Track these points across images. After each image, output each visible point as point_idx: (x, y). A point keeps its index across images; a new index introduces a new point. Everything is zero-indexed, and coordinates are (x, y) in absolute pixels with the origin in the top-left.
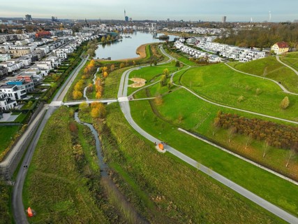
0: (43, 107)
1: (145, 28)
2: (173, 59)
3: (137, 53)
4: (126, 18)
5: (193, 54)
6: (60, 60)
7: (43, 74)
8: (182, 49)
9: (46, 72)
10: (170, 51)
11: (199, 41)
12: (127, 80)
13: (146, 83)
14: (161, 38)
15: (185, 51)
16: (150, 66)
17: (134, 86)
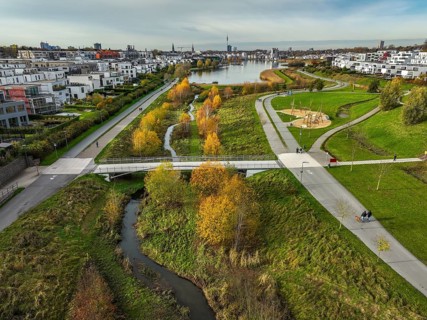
0: (18, 174)
1: (259, 56)
2: (346, 84)
3: (261, 78)
4: (229, 47)
5: (393, 72)
6: (122, 78)
7: (76, 96)
8: (358, 68)
9: (83, 91)
10: (331, 73)
11: (388, 55)
12: (273, 113)
13: (331, 119)
14: (291, 65)
15: (366, 70)
16: (308, 91)
17: (305, 126)
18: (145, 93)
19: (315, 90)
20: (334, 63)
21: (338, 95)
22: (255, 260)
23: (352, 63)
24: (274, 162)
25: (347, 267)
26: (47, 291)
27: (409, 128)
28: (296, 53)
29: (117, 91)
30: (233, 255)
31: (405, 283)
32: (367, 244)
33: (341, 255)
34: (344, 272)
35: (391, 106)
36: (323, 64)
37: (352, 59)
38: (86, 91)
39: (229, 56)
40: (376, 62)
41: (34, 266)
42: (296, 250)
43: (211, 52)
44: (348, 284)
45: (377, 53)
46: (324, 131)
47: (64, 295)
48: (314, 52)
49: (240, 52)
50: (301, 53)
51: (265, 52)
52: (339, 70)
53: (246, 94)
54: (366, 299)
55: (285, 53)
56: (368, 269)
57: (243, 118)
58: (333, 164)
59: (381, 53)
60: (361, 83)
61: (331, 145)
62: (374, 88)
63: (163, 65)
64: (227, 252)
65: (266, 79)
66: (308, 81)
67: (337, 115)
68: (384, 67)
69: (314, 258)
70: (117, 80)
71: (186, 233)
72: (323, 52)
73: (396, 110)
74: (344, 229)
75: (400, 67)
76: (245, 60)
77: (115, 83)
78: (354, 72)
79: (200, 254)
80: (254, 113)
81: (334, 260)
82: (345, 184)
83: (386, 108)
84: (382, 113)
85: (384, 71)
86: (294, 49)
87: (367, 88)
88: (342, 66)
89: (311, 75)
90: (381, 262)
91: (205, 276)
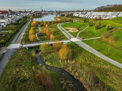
1: (52, 13)
2: (78, 20)
3: (55, 19)
4: (42, 10)
5: (89, 17)
6: (14, 20)
7: (3, 26)
8: (80, 16)
9: (5, 25)
10: (73, 18)
11: (86, 13)
12: (63, 29)
13: (78, 29)
14: (61, 15)
15: (82, 17)
16: (69, 22)
17: (72, 32)
18: (23, 25)
19: (71, 22)
20: (74, 15)
21: (77, 23)
22: (74, 62)
23: (78, 15)
24: (69, 40)
25: (94, 60)
26: (29, 75)
27: (97, 30)
28: (62, 12)
29: (15, 24)
30: (69, 61)
31: (105, 61)
32: (96, 55)
33: (92, 58)
34: (94, 61)
35: (91, 26)
36: (71, 15)
37: (78, 14)
38: (6, 25)
39: (43, 13)
40: (84, 14)
41: (22, 71)
42: (82, 58)
43: (37, 12)
44: (95, 63)
45: (84, 12)
46: (77, 32)
47: (33, 75)
48: (67, 12)
49: (46, 12)
50: (63, 12)
51: (53, 12)
52: (75, 17)
53: (53, 24)
54: (99, 65)
55: (59, 12)
56: (98, 60)
57: (56, 30)
58: (83, 40)
59: (85, 12)
60: (82, 20)
61: (80, 36)
62: (85, 21)
63: (24, 16)
64: (67, 61)
65: (56, 20)
66: (68, 20)
67: (79, 28)
68: (86, 16)
69: (86, 59)
70: (13, 21)
71: (55, 59)
72: (69, 12)
73: (92, 27)
74: (91, 53)
75: (90, 16)
76: (48, 14)
77: (13, 22)
78: (79, 17)
79: (61, 62)
80: (58, 29)
81: (91, 59)
82: (87, 44)
83: (90, 26)
84: (89, 27)
85: (86, 17)
86: (61, 11)
87: (83, 21)
88: (76, 16)
89: (68, 18)
90: (100, 58)
91: (64, 67)
